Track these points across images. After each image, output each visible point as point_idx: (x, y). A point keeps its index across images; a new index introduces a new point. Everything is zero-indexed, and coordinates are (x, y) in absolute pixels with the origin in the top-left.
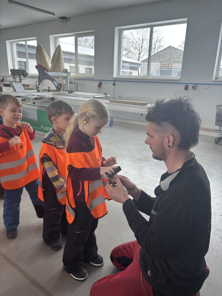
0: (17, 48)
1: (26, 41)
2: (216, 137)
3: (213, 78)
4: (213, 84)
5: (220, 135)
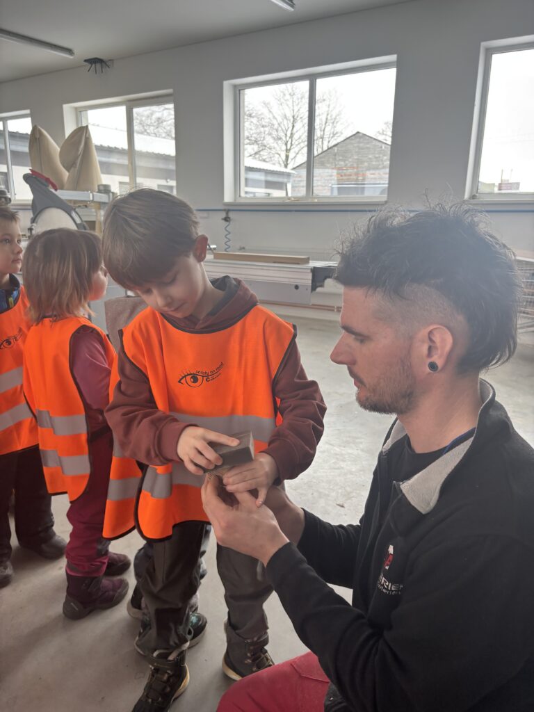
1: (4, 120)
3: (467, 196)
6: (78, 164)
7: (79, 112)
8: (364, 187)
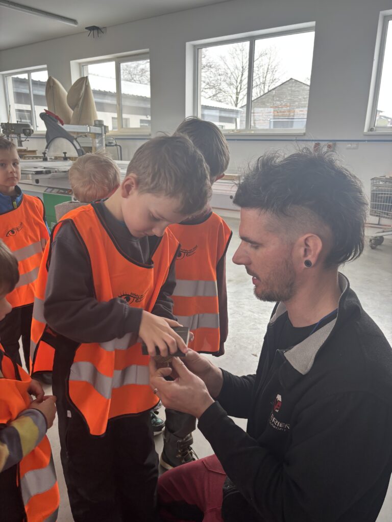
0: (15, 87)
1: (29, 72)
2: (372, 237)
3: (366, 130)
4: (365, 141)
5: (379, 233)
6: (80, 105)
7: (82, 67)
8: (293, 121)
